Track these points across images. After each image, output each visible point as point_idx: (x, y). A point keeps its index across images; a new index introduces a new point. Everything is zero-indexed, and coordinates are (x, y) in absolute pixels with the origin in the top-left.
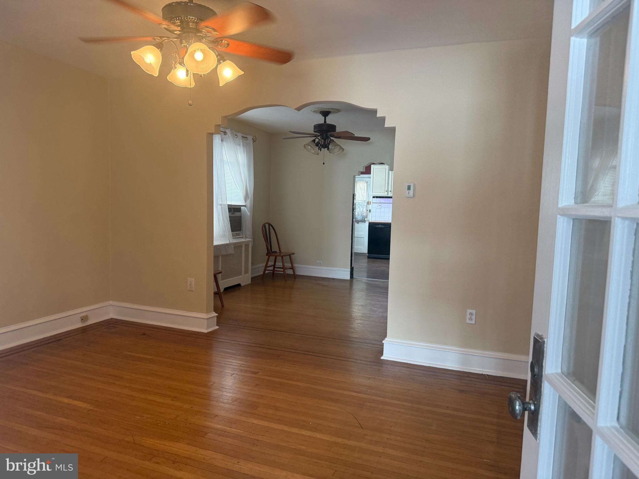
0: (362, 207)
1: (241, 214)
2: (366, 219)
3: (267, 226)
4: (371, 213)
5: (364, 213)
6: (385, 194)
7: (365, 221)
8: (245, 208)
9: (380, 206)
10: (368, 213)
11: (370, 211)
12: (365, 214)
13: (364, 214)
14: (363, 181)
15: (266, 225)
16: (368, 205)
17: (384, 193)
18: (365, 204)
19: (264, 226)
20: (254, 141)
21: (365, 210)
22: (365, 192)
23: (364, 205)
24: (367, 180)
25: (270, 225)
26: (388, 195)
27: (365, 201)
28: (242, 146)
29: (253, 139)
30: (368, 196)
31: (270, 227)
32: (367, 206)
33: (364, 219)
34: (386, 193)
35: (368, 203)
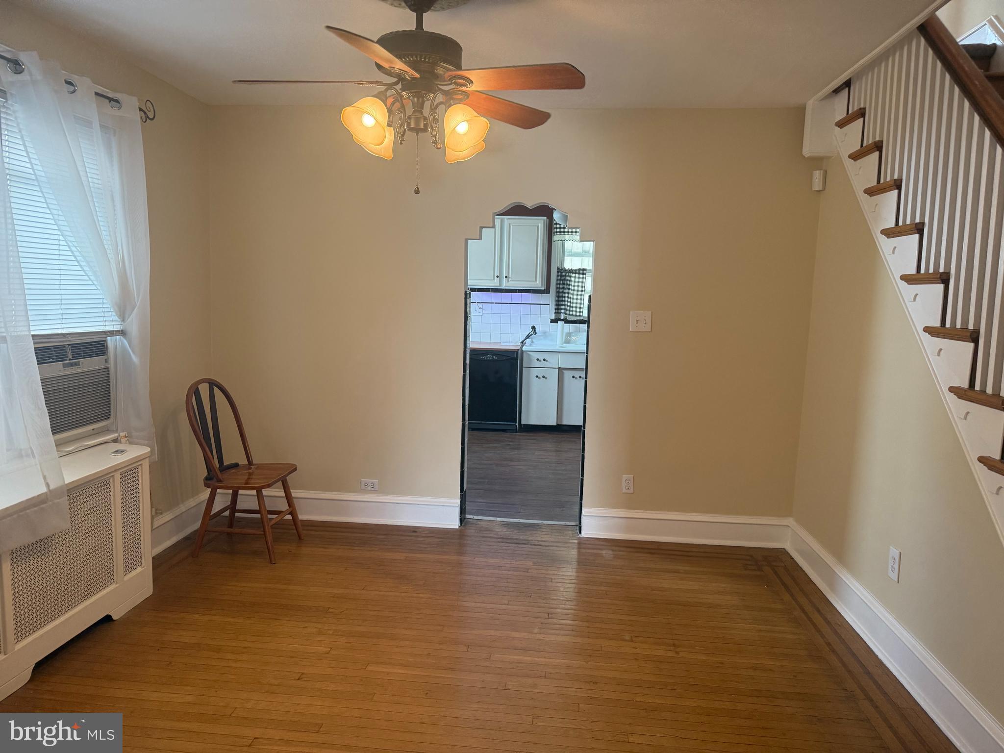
1: (106, 361)
3: (204, 389)
6: (495, 284)
8: (121, 340)
15: (200, 387)
17: (493, 282)
19: (195, 391)
20: (147, 117)
25: (212, 384)
26: (500, 285)
28: (96, 125)
29: (141, 110)
31: (217, 392)
34: (497, 280)
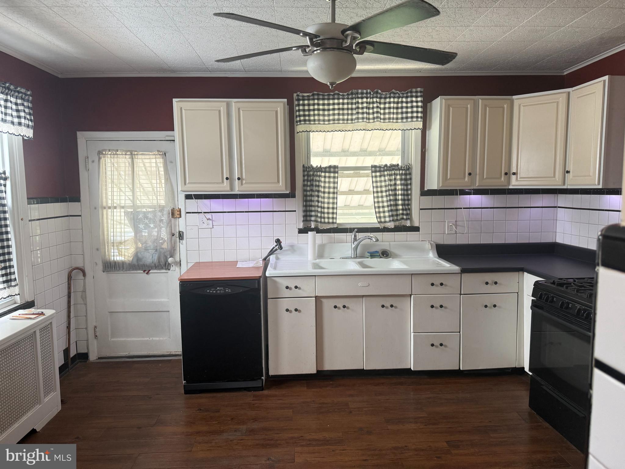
0: (155, 227)
2: (170, 260)
4: (184, 241)
5: (162, 244)
6: (224, 188)
7: (169, 264)
9: (211, 222)
10: (175, 243)
11: (181, 236)
12: (166, 243)
13: (165, 246)
14: (151, 152)
16: (173, 219)
17: (221, 185)
18: (165, 218)
21: (164, 234)
22: (161, 182)
23: (161, 221)
24: (165, 146)
26: (232, 190)
27: (162, 208)
30: (171, 193)
32: (169, 222)
33: (166, 261)
34: (226, 183)
35: (173, 214)
